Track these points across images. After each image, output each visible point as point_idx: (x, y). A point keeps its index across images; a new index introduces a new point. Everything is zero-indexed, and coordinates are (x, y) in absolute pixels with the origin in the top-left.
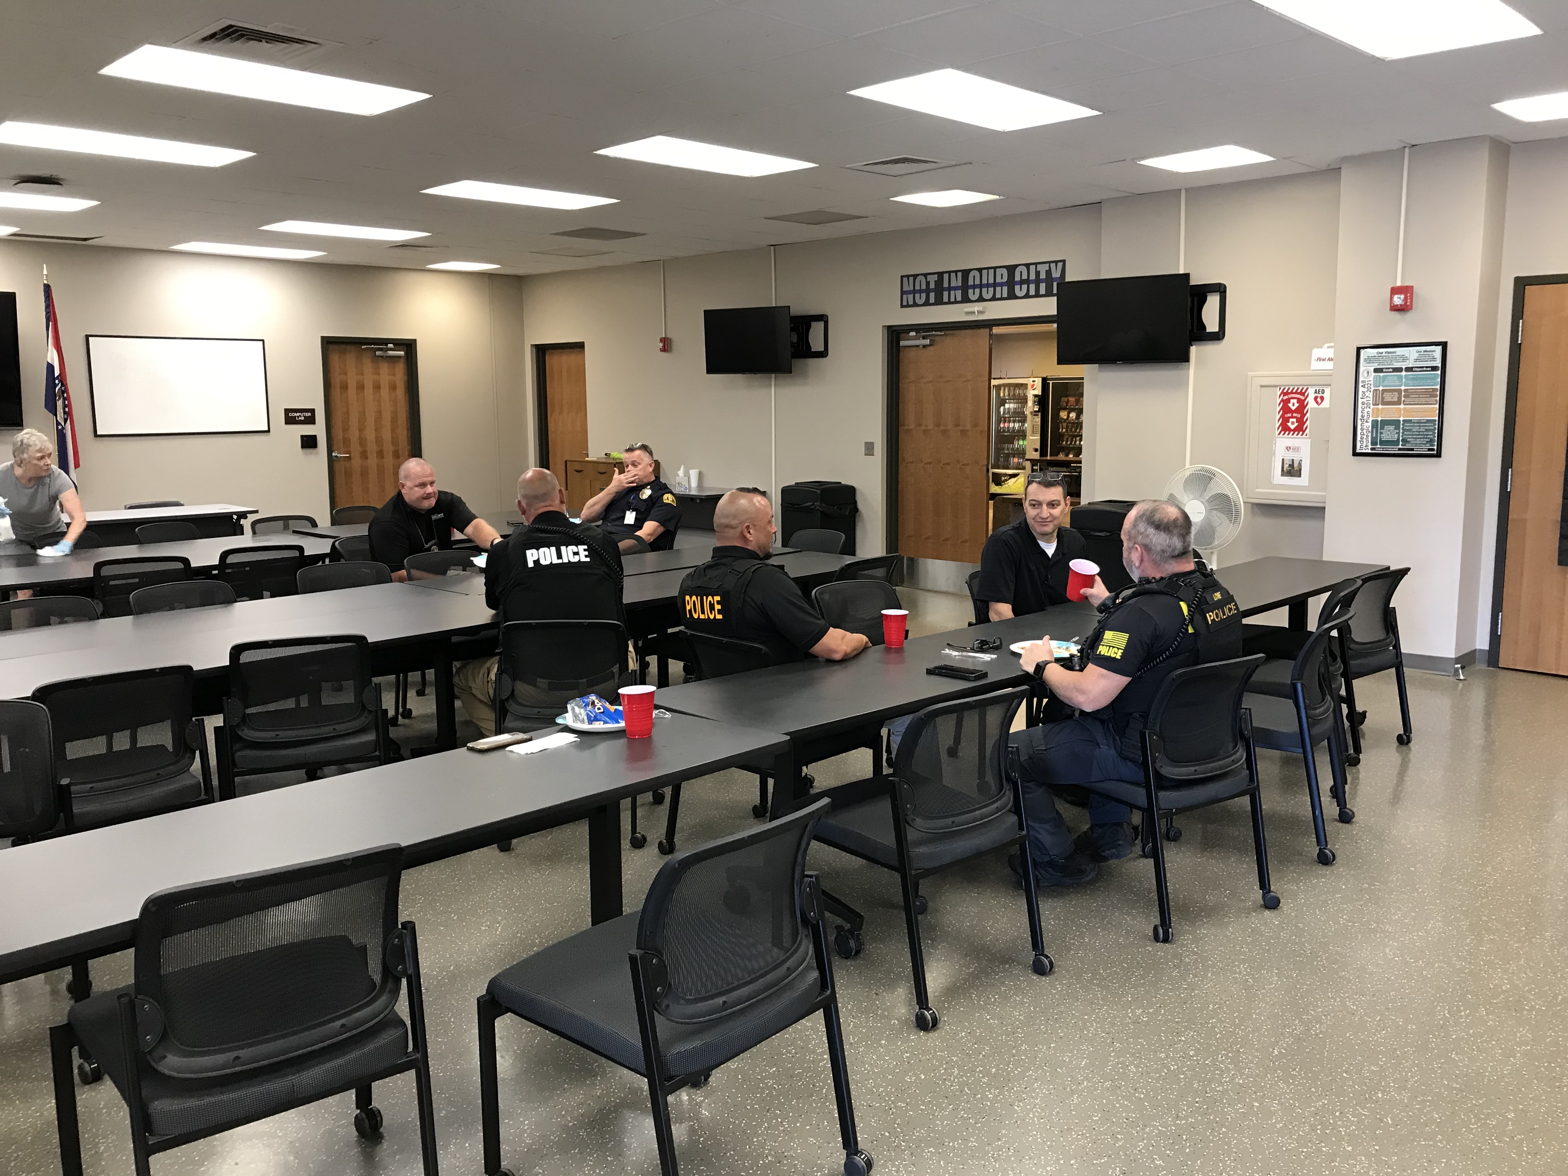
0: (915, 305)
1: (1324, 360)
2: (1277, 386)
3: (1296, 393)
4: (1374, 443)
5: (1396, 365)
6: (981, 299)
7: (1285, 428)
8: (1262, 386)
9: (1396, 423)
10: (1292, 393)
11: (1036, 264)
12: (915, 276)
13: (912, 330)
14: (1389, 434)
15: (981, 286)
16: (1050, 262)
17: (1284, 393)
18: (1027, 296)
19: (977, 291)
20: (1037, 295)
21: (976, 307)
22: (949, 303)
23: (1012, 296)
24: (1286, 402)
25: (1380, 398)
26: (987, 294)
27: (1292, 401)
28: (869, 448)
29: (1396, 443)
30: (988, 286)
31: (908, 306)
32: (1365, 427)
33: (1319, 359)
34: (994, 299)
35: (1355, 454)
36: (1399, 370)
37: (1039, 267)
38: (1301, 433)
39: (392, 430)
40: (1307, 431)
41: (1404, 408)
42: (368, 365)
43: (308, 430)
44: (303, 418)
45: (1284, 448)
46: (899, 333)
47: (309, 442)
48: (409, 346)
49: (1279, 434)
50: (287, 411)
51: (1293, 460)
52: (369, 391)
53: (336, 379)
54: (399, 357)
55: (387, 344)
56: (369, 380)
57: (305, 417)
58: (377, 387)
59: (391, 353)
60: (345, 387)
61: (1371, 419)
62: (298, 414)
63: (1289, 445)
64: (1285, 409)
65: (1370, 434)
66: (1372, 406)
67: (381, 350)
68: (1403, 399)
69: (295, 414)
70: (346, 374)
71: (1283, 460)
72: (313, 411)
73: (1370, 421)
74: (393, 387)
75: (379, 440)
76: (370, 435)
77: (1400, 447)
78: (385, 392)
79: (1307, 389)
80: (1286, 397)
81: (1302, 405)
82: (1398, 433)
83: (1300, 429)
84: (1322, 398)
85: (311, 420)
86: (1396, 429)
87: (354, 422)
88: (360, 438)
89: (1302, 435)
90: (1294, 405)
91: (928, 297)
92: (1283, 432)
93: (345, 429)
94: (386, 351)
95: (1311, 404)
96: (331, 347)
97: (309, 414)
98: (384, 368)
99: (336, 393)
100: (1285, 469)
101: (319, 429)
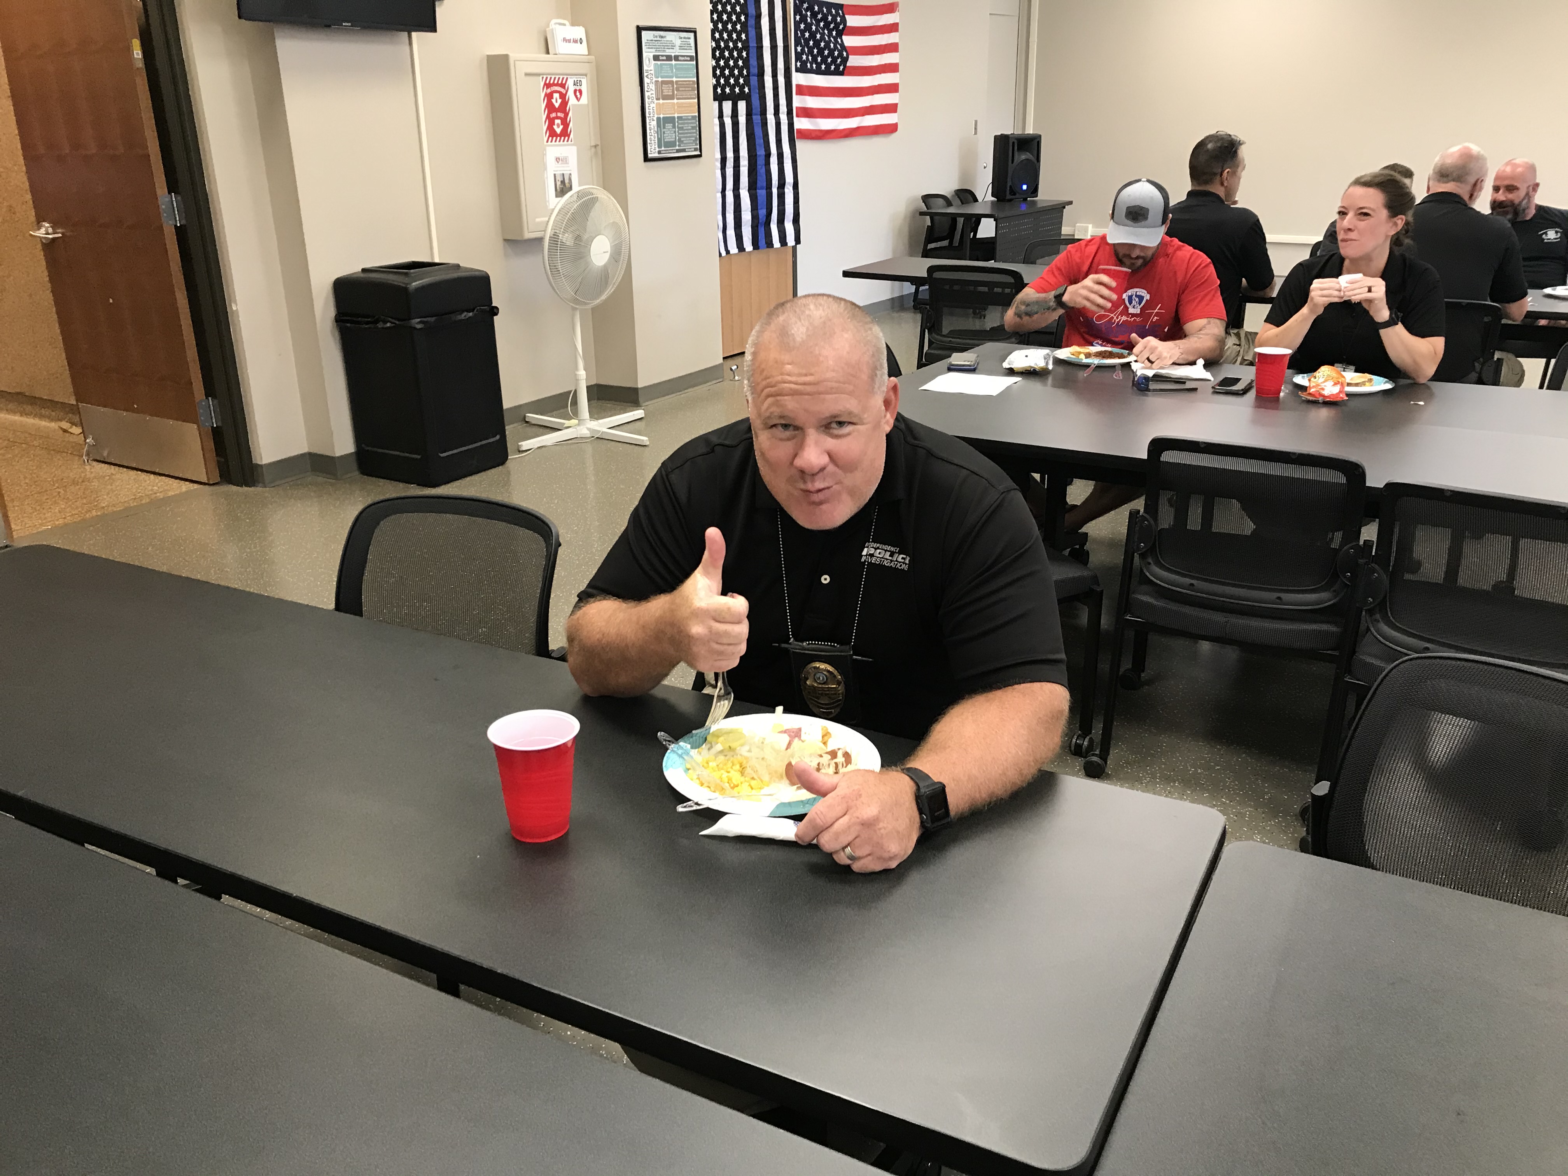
1: (569, 41)
2: (538, 75)
3: (557, 85)
4: (659, 145)
5: (669, 52)
7: (552, 134)
8: (527, 74)
9: (673, 121)
10: (554, 85)
17: (546, 85)
24: (549, 96)
27: (556, 96)
29: (674, 143)
32: (651, 124)
33: (565, 40)
35: (646, 159)
36: (669, 58)
38: (567, 138)
40: (572, 136)
41: (677, 103)
45: (554, 160)
49: (547, 142)
51: (563, 174)
61: (656, 116)
63: (558, 156)
64: (550, 107)
65: (656, 135)
66: (656, 101)
68: (675, 92)
71: (555, 175)
73: (655, 118)
77: (677, 148)
79: (567, 79)
80: (549, 91)
81: (564, 103)
82: (675, 132)
83: (565, 134)
84: (580, 92)
86: (673, 128)
89: (568, 141)
90: (557, 101)
92: (550, 138)
95: (572, 100)
100: (558, 188)
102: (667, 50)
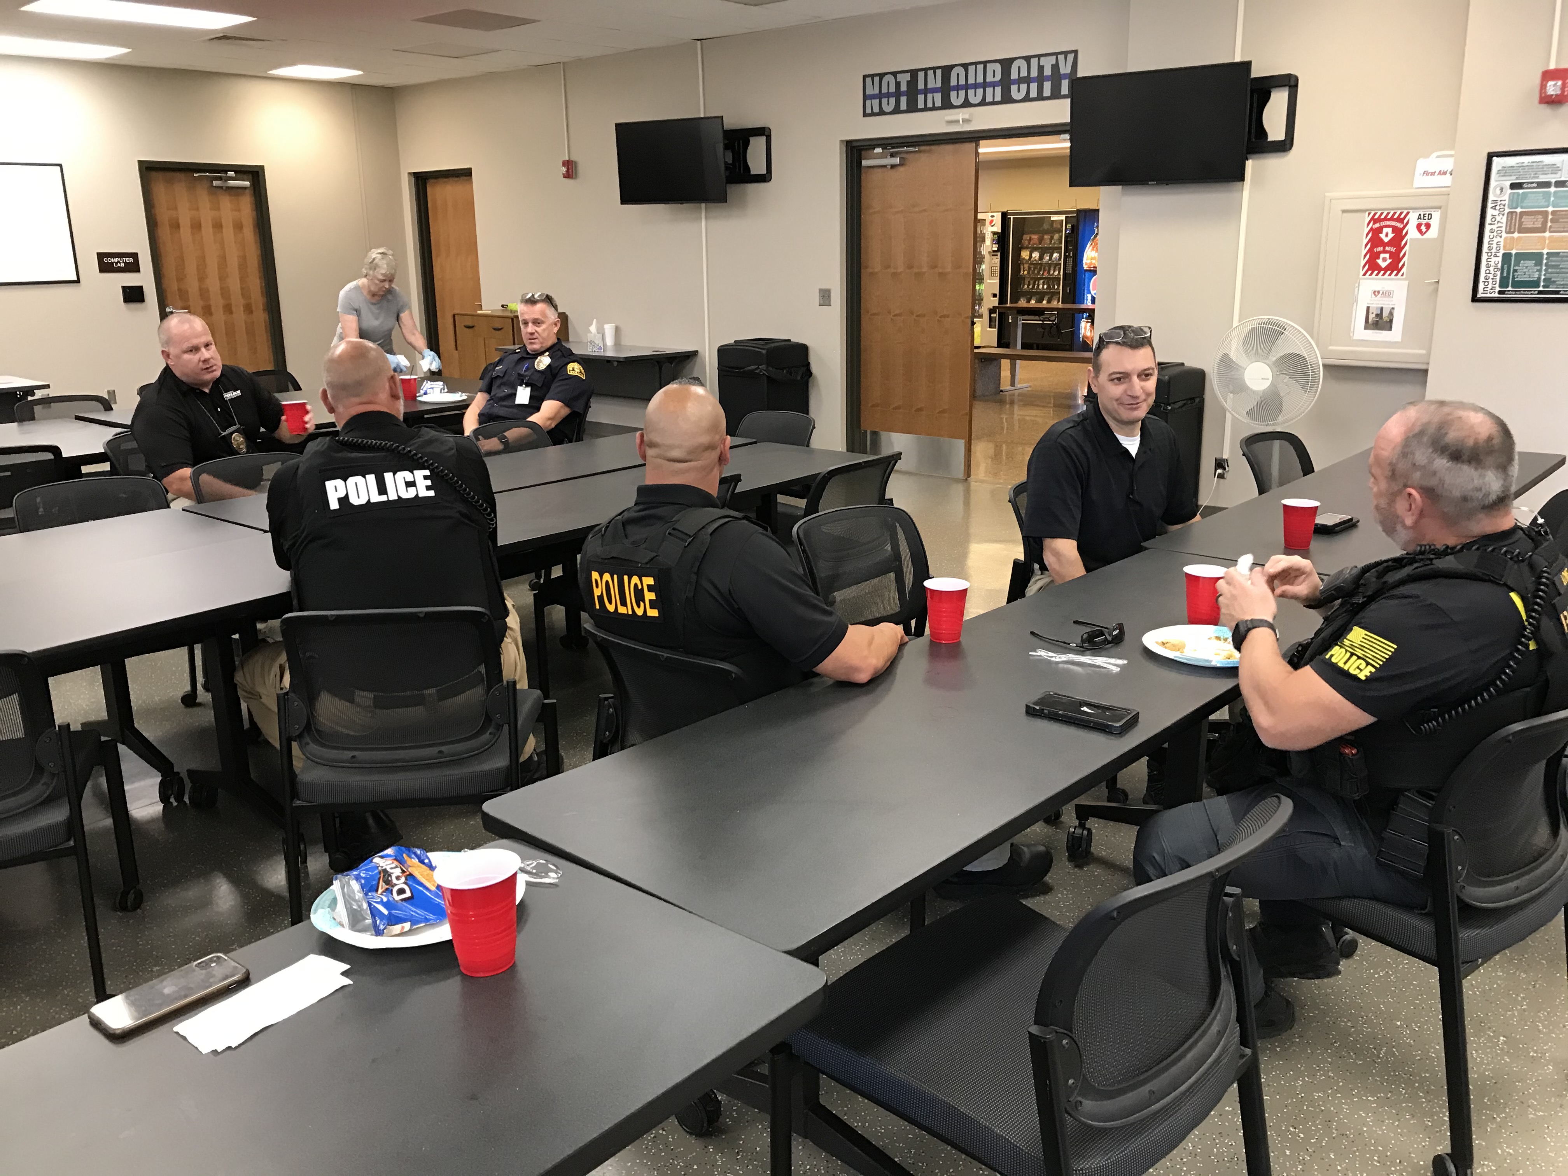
0: (882, 113)
1: (1433, 174)
2: (1365, 211)
3: (1392, 219)
4: (1504, 282)
5: (1542, 178)
6: (967, 104)
7: (1372, 266)
8: (1344, 211)
9: (1537, 257)
10: (1385, 219)
11: (1039, 56)
12: (881, 76)
13: (878, 146)
14: (1526, 271)
15: (967, 87)
16: (1056, 54)
17: (1374, 220)
18: (1027, 99)
19: (962, 93)
20: (1040, 97)
21: (961, 114)
22: (926, 109)
23: (1007, 99)
24: (1376, 232)
25: (1516, 223)
26: (975, 97)
27: (1385, 230)
28: (825, 297)
29: (1536, 284)
30: (976, 86)
31: (873, 114)
32: (1492, 263)
33: (1426, 173)
34: (983, 103)
35: (1475, 299)
36: (1547, 184)
37: (1043, 61)
38: (1395, 272)
39: (241, 279)
40: (1404, 270)
41: (1550, 237)
42: (204, 198)
43: (131, 280)
44: (122, 265)
45: (1370, 292)
46: (861, 150)
47: (133, 295)
48: (256, 175)
49: (1364, 274)
50: (101, 256)
51: (1382, 309)
52: (207, 230)
53: (163, 215)
54: (245, 188)
55: (226, 172)
56: (206, 215)
57: (125, 263)
58: (218, 226)
59: (232, 183)
60: (175, 226)
61: (1502, 251)
62: (116, 260)
63: (1377, 289)
64: (1375, 240)
65: (1499, 273)
66: (1504, 235)
67: (220, 179)
68: (1549, 224)
69: (112, 260)
70: (176, 208)
71: (1368, 308)
72: (135, 256)
73: (1500, 255)
74: (238, 227)
75: (225, 292)
76: (213, 284)
77: (1541, 289)
78: (228, 232)
79: (1408, 213)
80: (1377, 225)
81: (1399, 235)
82: (1540, 271)
83: (1395, 267)
84: (1428, 226)
85: (133, 267)
86: (1536, 265)
87: (191, 268)
88: (201, 289)
89: (1396, 275)
90: (1387, 235)
91: (898, 103)
92: (1370, 272)
93: (181, 279)
94: (226, 181)
95: (1412, 233)
96: (154, 174)
97: (131, 260)
98: (226, 203)
99: (164, 232)
100: (1370, 320)
101: (145, 279)
102: (1541, 176)
